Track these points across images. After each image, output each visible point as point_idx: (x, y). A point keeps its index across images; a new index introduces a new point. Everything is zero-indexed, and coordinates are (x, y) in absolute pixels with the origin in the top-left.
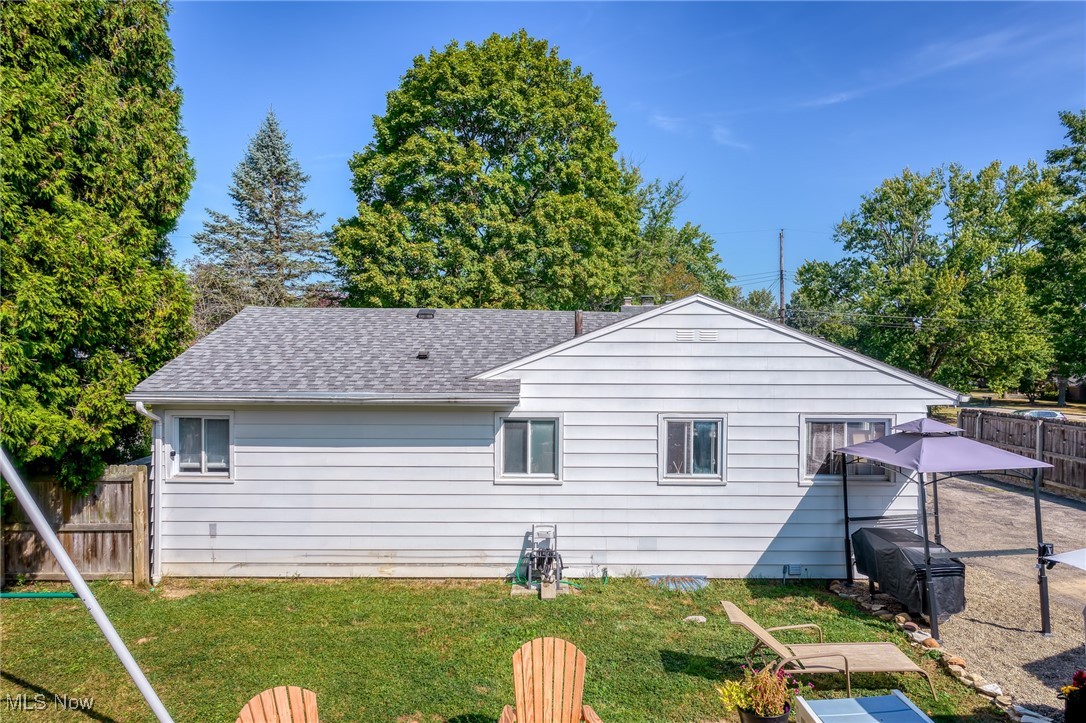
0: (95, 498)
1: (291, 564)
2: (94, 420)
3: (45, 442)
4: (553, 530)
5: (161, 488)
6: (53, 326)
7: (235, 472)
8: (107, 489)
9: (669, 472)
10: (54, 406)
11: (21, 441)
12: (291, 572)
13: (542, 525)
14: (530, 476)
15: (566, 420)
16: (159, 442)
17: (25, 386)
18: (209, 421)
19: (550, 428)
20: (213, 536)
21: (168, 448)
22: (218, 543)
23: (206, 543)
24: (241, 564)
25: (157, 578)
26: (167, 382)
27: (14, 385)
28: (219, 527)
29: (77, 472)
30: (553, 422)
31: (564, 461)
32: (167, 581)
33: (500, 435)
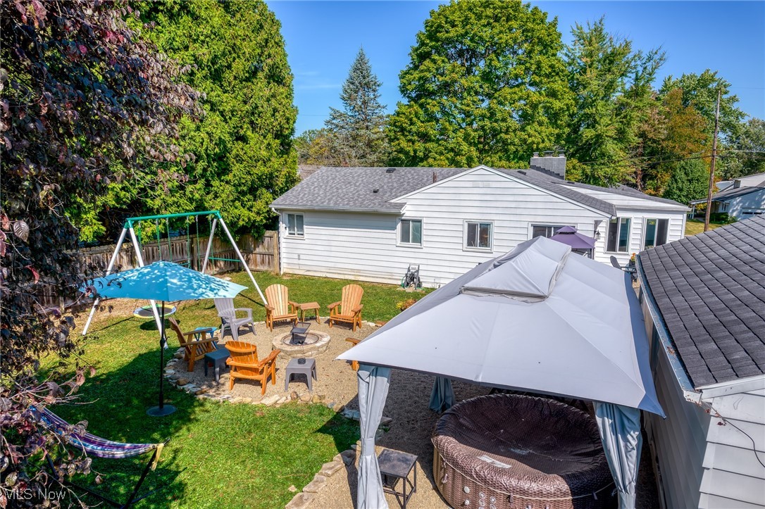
0: (263, 242)
1: (324, 272)
2: (258, 213)
3: (243, 220)
4: (417, 267)
5: (282, 240)
6: (244, 181)
7: (306, 236)
8: (266, 239)
9: (468, 245)
10: (246, 208)
11: (236, 219)
12: (324, 275)
13: (415, 264)
14: (411, 244)
15: (424, 221)
16: (281, 223)
17: (237, 202)
18: (297, 216)
19: (419, 224)
20: (299, 259)
21: (284, 225)
22: (301, 262)
23: (296, 261)
24: (308, 271)
25: (282, 273)
26: (283, 200)
27: (233, 201)
28: (301, 256)
29: (257, 232)
30: (420, 221)
31: (424, 238)
32: (285, 274)
33: (399, 226)
